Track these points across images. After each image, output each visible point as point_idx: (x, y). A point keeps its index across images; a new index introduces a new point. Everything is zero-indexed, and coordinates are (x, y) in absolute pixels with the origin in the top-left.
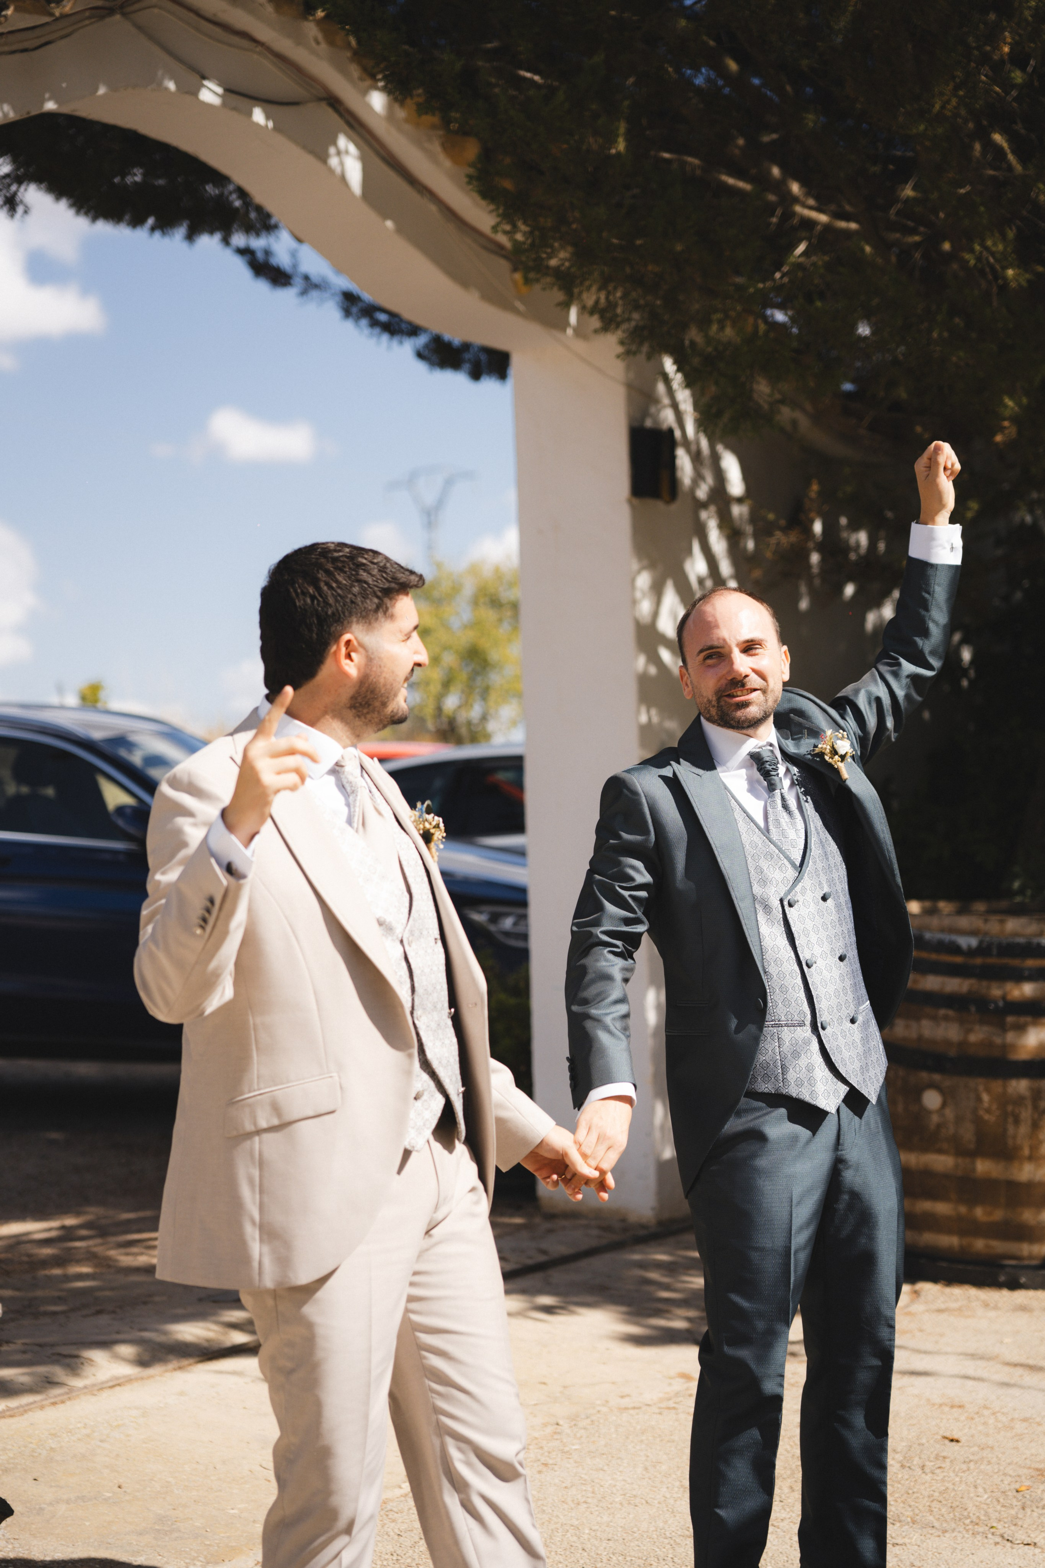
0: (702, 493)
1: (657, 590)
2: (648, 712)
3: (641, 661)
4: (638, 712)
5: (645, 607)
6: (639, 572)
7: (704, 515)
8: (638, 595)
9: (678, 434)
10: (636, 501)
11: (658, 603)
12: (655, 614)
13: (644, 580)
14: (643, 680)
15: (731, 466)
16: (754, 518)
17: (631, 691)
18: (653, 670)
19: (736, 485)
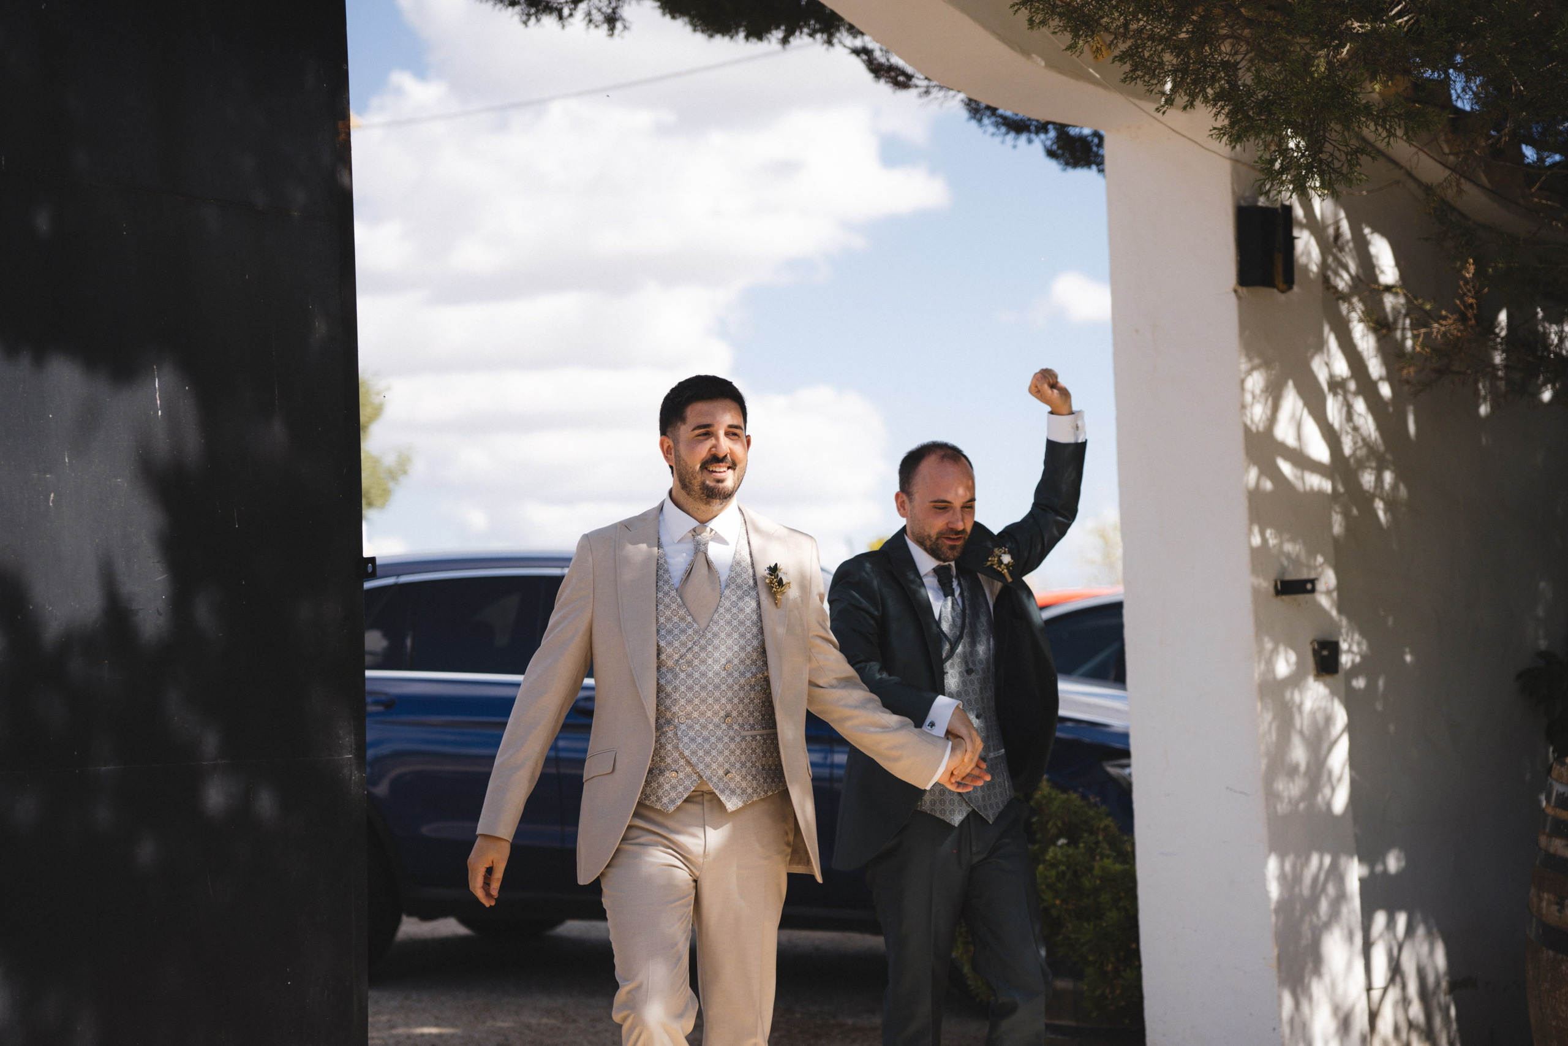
0: (1343, 282)
1: (1274, 393)
2: (1262, 534)
3: (1253, 473)
4: (1250, 532)
5: (1258, 413)
6: (1249, 372)
7: (1344, 308)
8: (1248, 398)
9: (1299, 212)
10: (1243, 291)
11: (1275, 408)
12: (1272, 420)
13: (1256, 382)
14: (1255, 496)
15: (1382, 251)
16: (1411, 309)
17: (1241, 508)
18: (1268, 485)
19: (1388, 271)
